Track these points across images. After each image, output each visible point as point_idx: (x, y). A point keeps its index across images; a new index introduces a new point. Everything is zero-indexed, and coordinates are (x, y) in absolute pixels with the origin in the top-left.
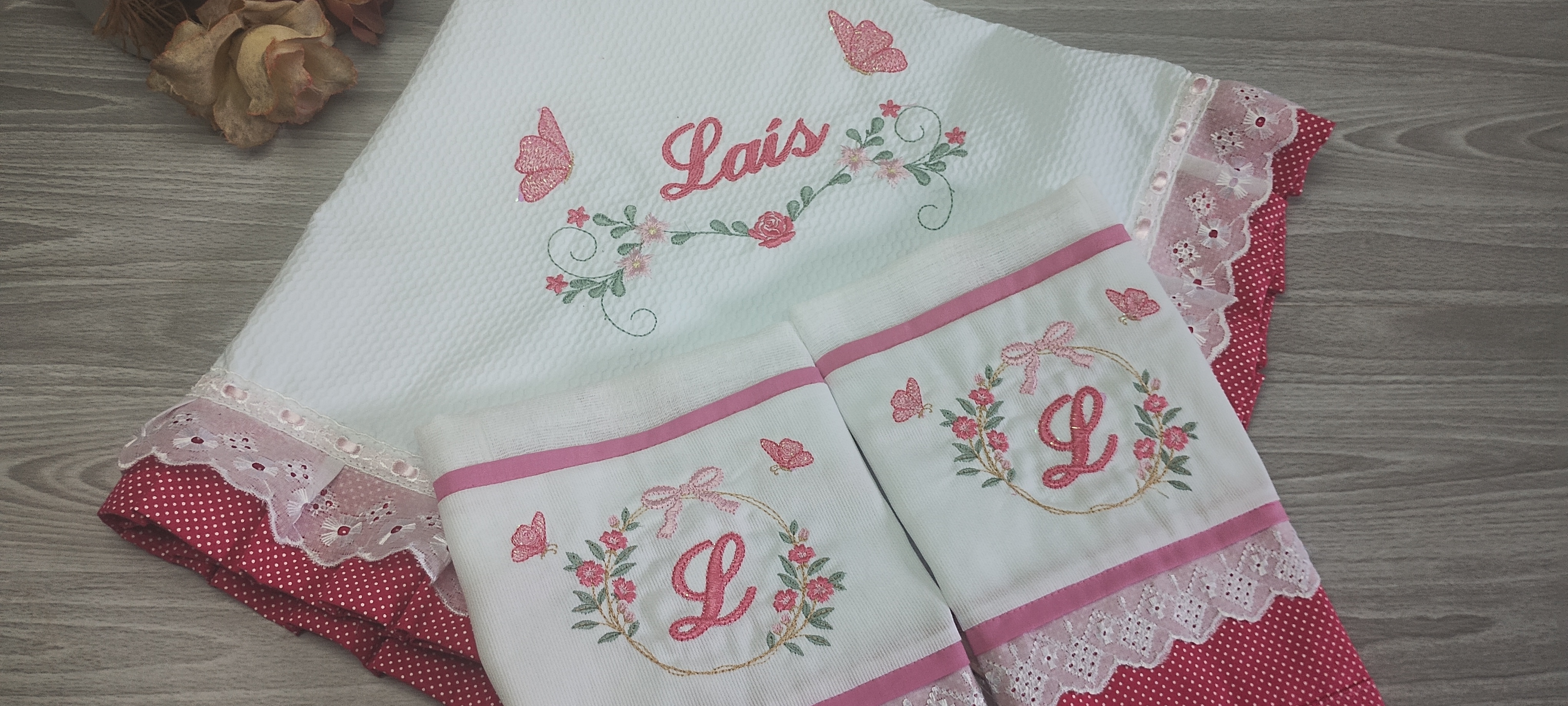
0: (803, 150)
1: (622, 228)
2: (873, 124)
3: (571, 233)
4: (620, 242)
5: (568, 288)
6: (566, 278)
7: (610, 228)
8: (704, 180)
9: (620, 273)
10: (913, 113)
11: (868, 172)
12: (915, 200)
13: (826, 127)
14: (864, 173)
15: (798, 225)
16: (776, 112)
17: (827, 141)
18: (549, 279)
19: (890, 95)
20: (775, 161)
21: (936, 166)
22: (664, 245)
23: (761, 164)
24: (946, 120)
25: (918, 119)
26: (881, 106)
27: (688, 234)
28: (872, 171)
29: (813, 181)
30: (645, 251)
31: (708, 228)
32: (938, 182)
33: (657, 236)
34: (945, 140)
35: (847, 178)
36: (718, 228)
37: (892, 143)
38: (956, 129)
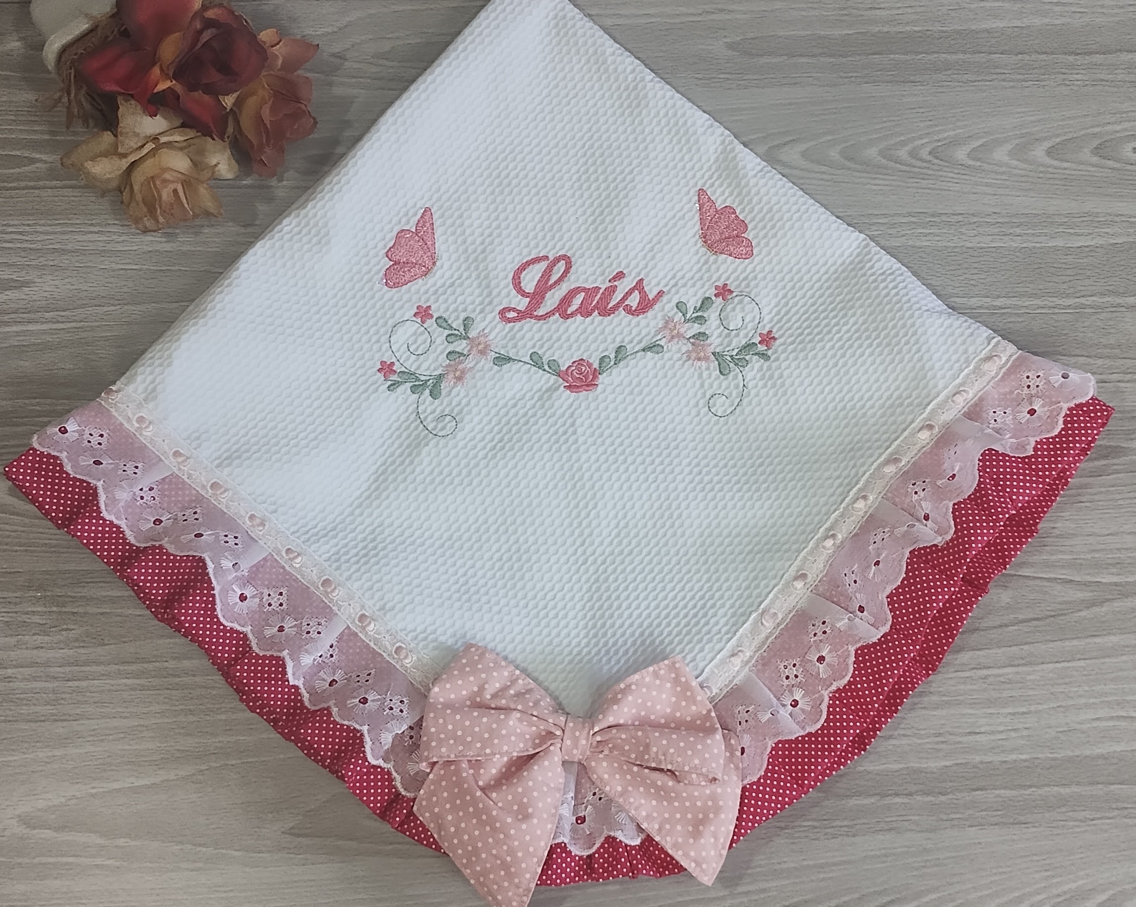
0: (633, 309)
1: (456, 335)
2: (703, 303)
3: (413, 327)
4: (450, 348)
5: (395, 377)
6: (398, 368)
7: (447, 332)
8: (541, 312)
9: (441, 377)
10: (741, 302)
11: (680, 349)
12: (711, 386)
13: (661, 294)
14: (676, 349)
15: (603, 379)
16: (623, 265)
17: (657, 307)
18: (383, 363)
19: (728, 279)
20: (606, 312)
21: (739, 361)
22: (486, 363)
23: (593, 311)
24: (767, 319)
25: (743, 309)
26: (717, 288)
27: (509, 359)
28: (684, 349)
29: (631, 342)
30: (469, 363)
31: (527, 359)
32: (736, 375)
33: (483, 352)
34: (757, 340)
35: (660, 349)
36: (536, 361)
37: (712, 326)
38: (770, 332)
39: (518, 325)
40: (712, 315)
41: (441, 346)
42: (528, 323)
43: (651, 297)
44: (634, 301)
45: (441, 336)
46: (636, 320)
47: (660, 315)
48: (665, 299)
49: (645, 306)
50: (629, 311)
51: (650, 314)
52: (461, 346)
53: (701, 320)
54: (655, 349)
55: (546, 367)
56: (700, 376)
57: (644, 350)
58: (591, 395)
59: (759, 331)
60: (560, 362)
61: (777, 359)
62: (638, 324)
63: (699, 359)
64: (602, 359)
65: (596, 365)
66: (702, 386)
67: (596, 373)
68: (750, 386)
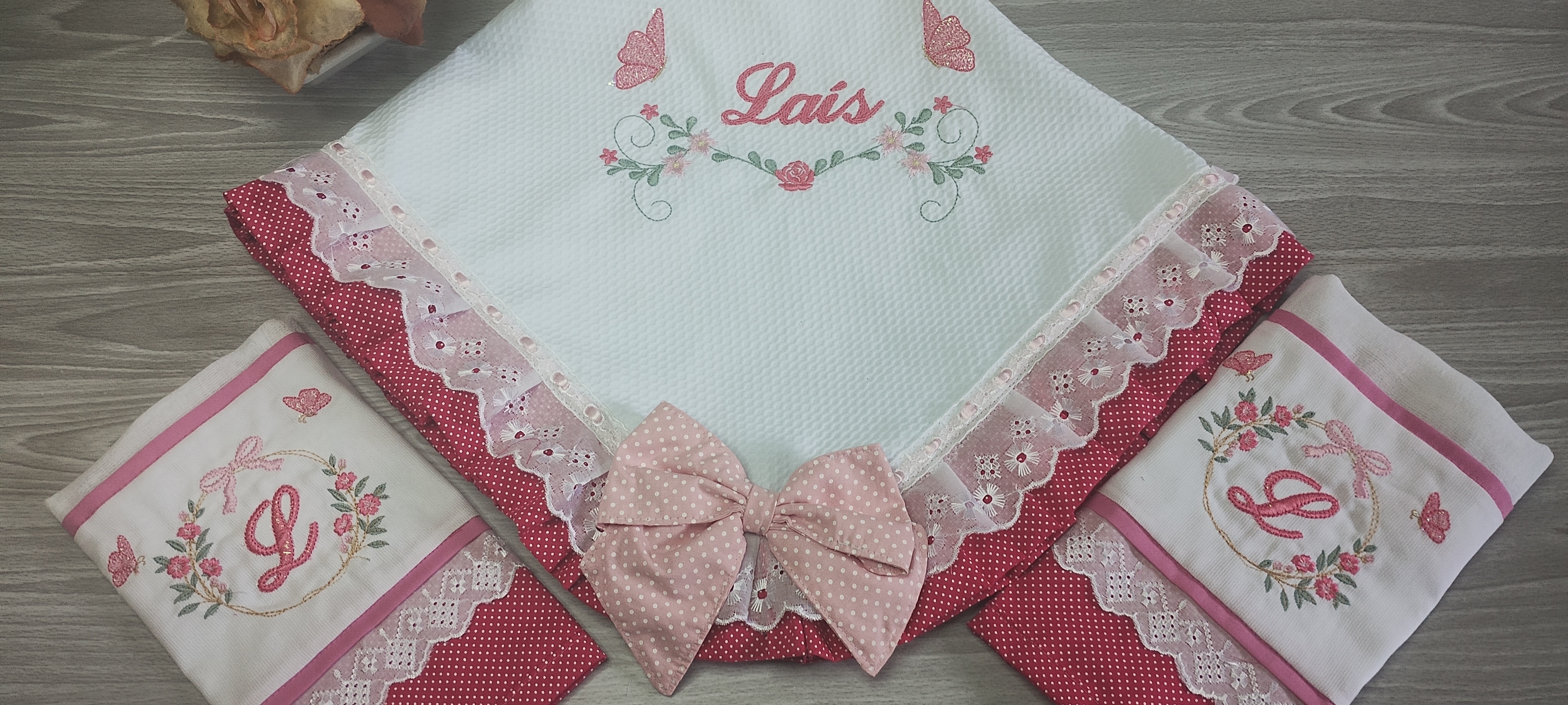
0: (853, 117)
1: (679, 132)
2: (921, 115)
3: (638, 122)
4: (671, 143)
5: (615, 164)
6: (618, 155)
7: (670, 129)
8: (762, 116)
9: (660, 166)
10: (959, 115)
11: (895, 158)
12: (924, 193)
13: (880, 104)
14: (893, 158)
15: (818, 181)
16: (845, 75)
17: (875, 117)
18: (605, 150)
19: (948, 91)
20: (825, 118)
21: (955, 172)
22: (705, 159)
23: (813, 117)
24: (983, 135)
25: (961, 122)
26: (936, 99)
27: (728, 156)
28: (900, 158)
29: (848, 147)
30: (688, 157)
31: (746, 157)
32: (950, 186)
33: (704, 149)
34: (973, 153)
35: (876, 156)
36: (754, 159)
37: (929, 138)
38: (987, 147)
39: (739, 127)
40: (929, 126)
41: (664, 140)
42: (750, 126)
43: (871, 106)
44: (854, 110)
45: (663, 131)
46: (853, 127)
47: (878, 124)
48: (883, 109)
49: (865, 114)
50: (848, 118)
51: (868, 123)
52: (683, 142)
53: (918, 131)
54: (871, 156)
55: (763, 166)
56: (914, 183)
57: (860, 156)
58: (805, 194)
59: (976, 145)
60: (777, 162)
61: (992, 173)
62: (856, 131)
63: (914, 168)
64: (818, 162)
65: (812, 167)
66: (915, 192)
67: (811, 175)
68: (964, 195)
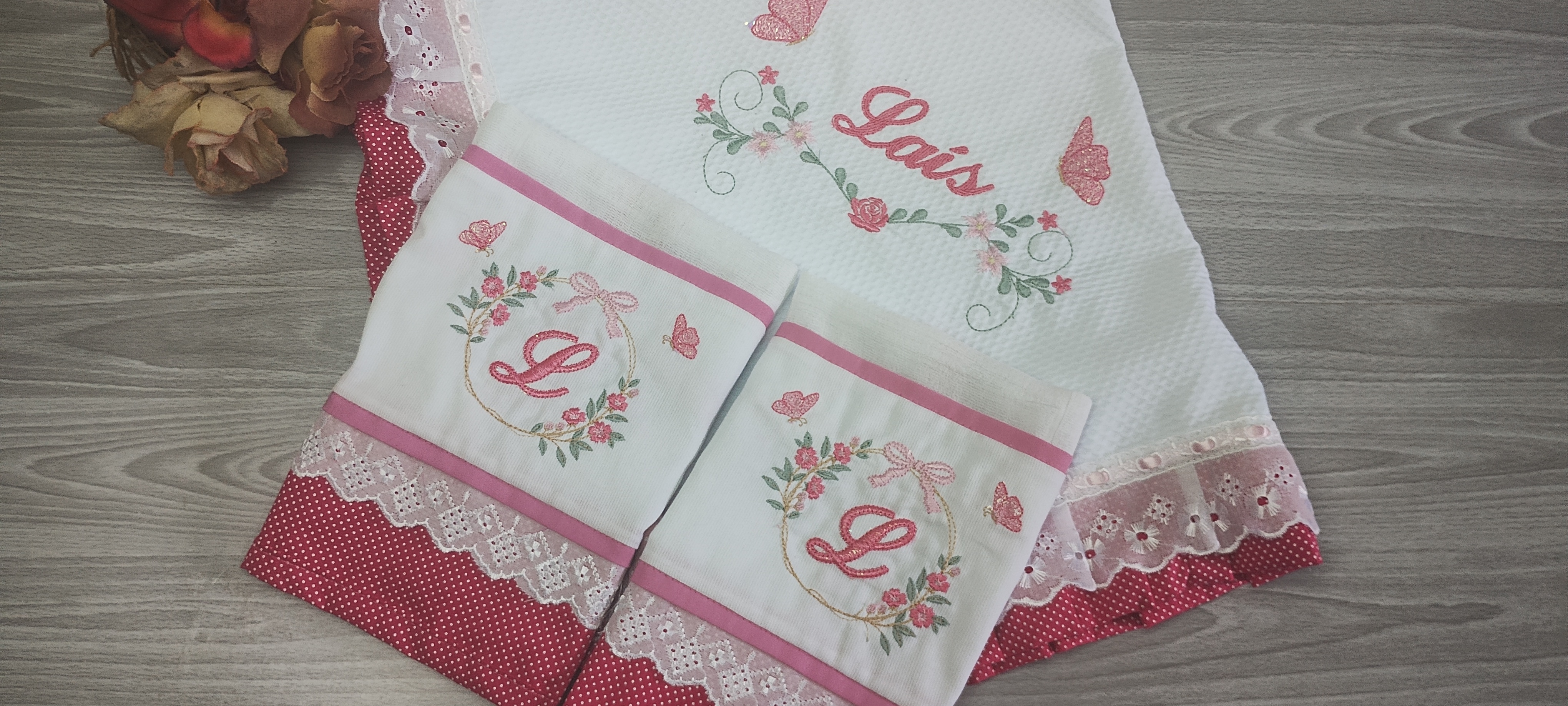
0: (956, 186)
1: (784, 112)
2: (1023, 219)
3: (751, 82)
4: (772, 119)
5: (707, 114)
6: (715, 107)
7: (778, 104)
8: (871, 138)
9: (748, 138)
10: (1059, 239)
11: (975, 245)
12: (982, 295)
13: (990, 187)
14: (972, 244)
15: (888, 230)
16: (972, 141)
17: (979, 196)
18: (705, 96)
19: (1060, 212)
20: (929, 172)
21: (1023, 289)
22: (793, 152)
23: (919, 165)
24: (1072, 270)
25: (1056, 246)
26: (1046, 213)
27: (816, 161)
28: (978, 248)
29: (936, 211)
30: (780, 142)
31: (833, 170)
33: (800, 140)
34: (1053, 279)
35: (958, 233)
36: (840, 177)
37: (1018, 244)
38: (1069, 280)
40: (1024, 234)
41: (766, 112)
42: (856, 140)
43: (980, 184)
44: (961, 179)
45: (771, 102)
46: (951, 196)
47: (976, 205)
48: (989, 194)
49: (969, 189)
50: (951, 185)
51: (968, 199)
53: (1011, 232)
54: (953, 231)
55: (845, 187)
56: (979, 278)
57: (942, 225)
58: (869, 236)
59: (1059, 273)
60: (860, 189)
61: (1060, 310)
62: (952, 201)
63: (987, 265)
64: (898, 211)
65: (890, 213)
66: (973, 288)
67: (885, 219)
68: (1019, 317)
